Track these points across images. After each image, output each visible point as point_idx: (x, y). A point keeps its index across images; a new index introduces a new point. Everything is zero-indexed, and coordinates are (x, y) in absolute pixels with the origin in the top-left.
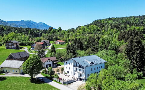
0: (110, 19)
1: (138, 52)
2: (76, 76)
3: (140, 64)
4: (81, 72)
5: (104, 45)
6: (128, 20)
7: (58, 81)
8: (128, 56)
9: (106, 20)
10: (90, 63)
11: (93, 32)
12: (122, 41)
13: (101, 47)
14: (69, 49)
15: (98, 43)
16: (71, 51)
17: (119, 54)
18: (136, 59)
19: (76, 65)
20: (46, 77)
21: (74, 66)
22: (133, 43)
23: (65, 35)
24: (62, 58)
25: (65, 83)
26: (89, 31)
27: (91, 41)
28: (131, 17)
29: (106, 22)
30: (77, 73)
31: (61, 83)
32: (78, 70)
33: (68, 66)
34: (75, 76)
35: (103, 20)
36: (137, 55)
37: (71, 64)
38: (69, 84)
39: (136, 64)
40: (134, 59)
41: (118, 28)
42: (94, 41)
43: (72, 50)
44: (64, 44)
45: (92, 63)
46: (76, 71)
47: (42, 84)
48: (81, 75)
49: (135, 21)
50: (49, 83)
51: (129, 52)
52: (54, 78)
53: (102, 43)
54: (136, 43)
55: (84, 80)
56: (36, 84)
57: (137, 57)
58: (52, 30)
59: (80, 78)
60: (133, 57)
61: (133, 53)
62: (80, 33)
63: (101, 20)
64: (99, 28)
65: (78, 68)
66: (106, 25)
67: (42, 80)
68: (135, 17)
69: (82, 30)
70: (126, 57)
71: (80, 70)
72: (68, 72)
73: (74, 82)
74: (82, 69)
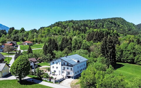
0: (70, 21)
1: (111, 50)
2: (65, 74)
3: (113, 61)
4: (69, 70)
5: (77, 46)
6: (86, 23)
7: (49, 81)
8: (103, 54)
9: (66, 22)
10: (77, 61)
11: (57, 33)
12: (92, 42)
13: (74, 47)
14: (47, 50)
15: (71, 44)
16: (49, 52)
17: (92, 53)
18: (110, 57)
19: (63, 64)
20: (34, 78)
21: (62, 65)
22: (107, 43)
23: (30, 36)
24: (40, 59)
25: (56, 82)
26: (54, 32)
27: (65, 42)
28: (87, 21)
29: (67, 24)
30: (65, 72)
31: (52, 82)
32: (66, 69)
33: (55, 65)
34: (63, 74)
35: (64, 22)
36: (110, 53)
37: (58, 63)
38: (60, 82)
39: (110, 61)
40: (108, 56)
41: (80, 30)
42: (67, 41)
43: (50, 50)
44: (32, 45)
45: (78, 62)
46: (64, 70)
47: (34, 85)
48: (69, 73)
49: (91, 24)
50: (40, 83)
51: (104, 50)
52: (43, 78)
53: (75, 44)
54: (110, 43)
55: (72, 77)
56: (27, 86)
57: (111, 55)
58: (14, 31)
59: (69, 75)
60: (108, 55)
61: (107, 52)
62: (45, 34)
63: (62, 22)
64: (63, 30)
65: (66, 67)
66: (68, 27)
67: (32, 81)
68: (91, 21)
69: (47, 31)
70: (101, 54)
71: (68, 68)
72: (55, 71)
73: (64, 80)
74: (70, 68)
